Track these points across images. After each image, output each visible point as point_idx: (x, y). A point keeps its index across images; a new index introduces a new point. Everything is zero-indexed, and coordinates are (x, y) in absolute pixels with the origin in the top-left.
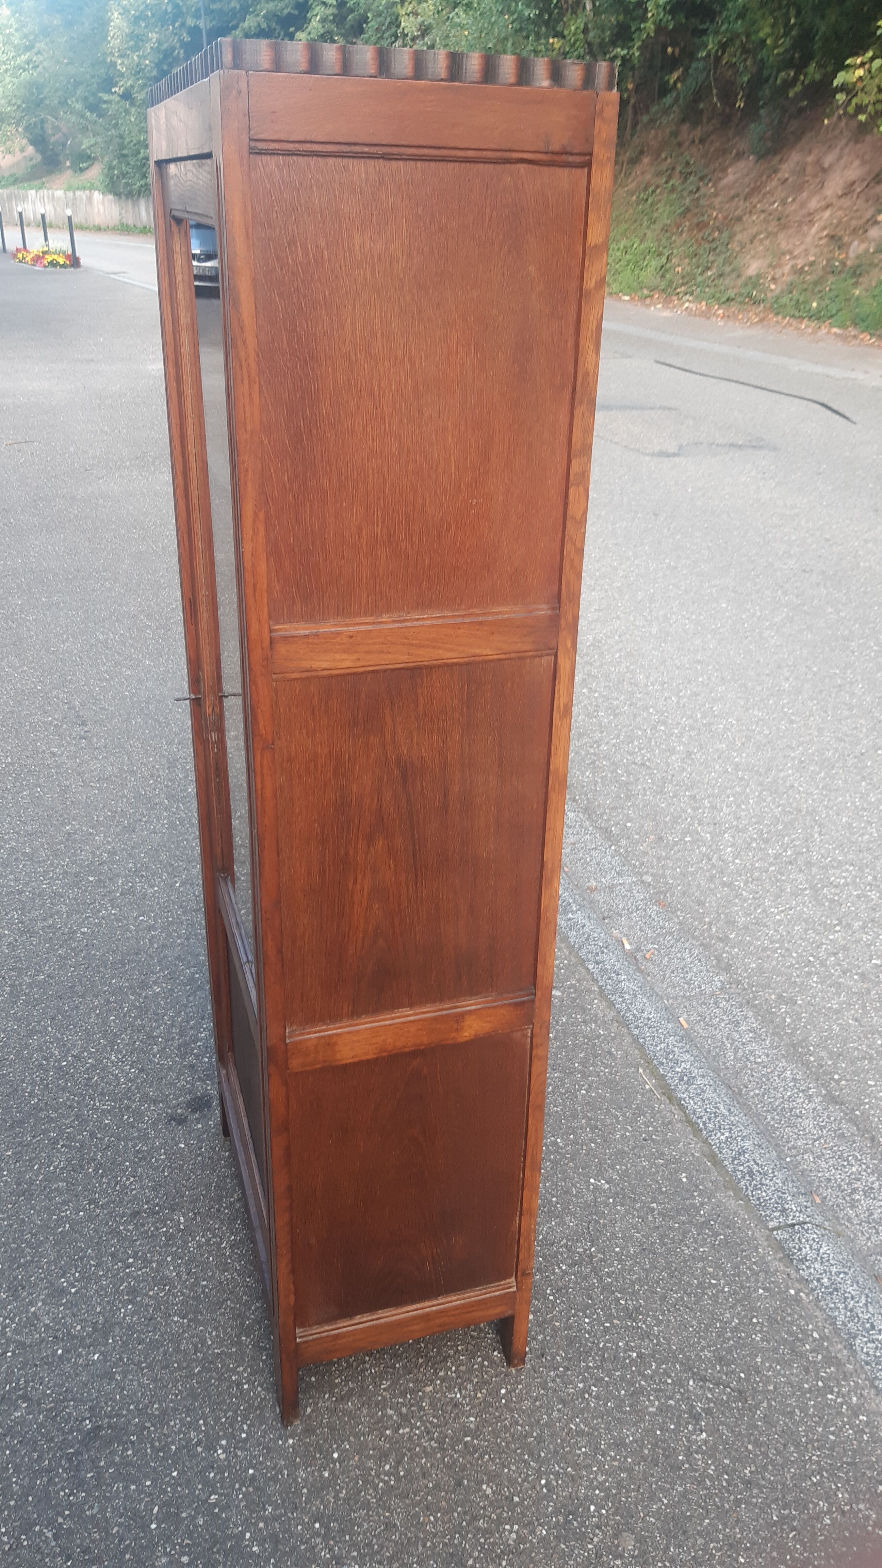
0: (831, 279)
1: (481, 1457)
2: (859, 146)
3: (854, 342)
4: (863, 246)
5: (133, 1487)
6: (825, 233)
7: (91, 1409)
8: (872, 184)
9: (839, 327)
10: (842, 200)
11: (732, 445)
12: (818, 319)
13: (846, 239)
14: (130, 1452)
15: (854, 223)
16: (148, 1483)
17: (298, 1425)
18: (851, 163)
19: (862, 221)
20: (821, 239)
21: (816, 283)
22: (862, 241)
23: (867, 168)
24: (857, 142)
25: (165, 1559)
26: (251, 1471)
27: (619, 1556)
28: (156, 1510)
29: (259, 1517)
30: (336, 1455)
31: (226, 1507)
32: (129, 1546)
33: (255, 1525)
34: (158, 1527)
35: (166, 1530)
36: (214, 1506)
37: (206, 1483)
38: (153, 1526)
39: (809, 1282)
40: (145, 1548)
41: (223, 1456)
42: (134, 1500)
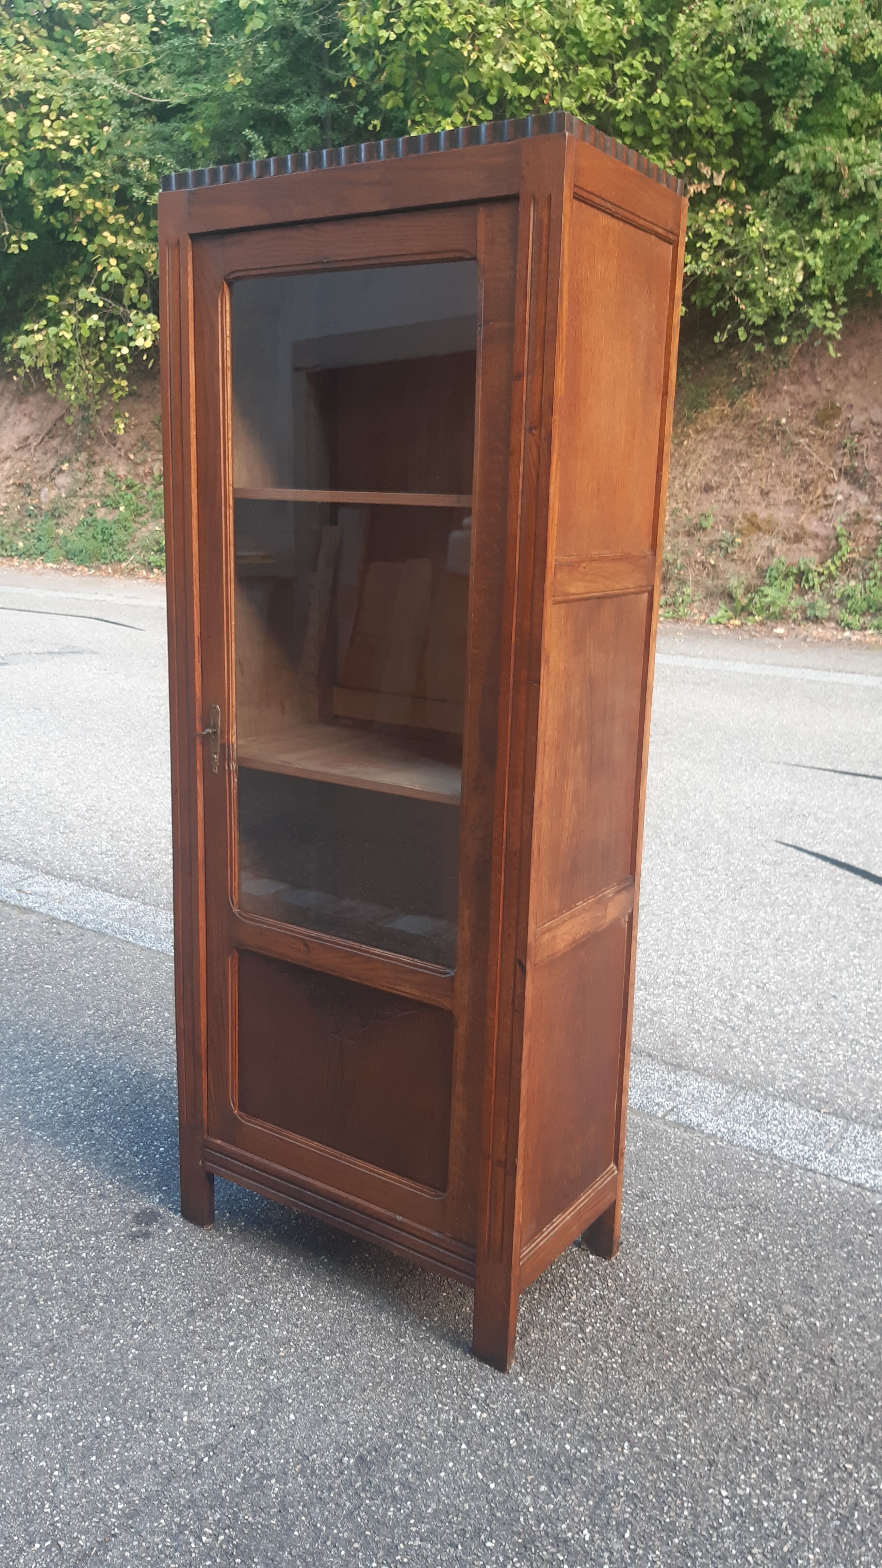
0: (29, 522)
1: (655, 1315)
2: (23, 406)
3: (75, 574)
4: (54, 493)
5: (443, 1474)
6: (11, 481)
7: (338, 1449)
8: (46, 439)
9: (54, 562)
10: (19, 454)
11: (50, 653)
12: (29, 556)
13: (34, 486)
14: (409, 1456)
15: (38, 473)
16: (451, 1464)
17: (514, 1366)
18: (20, 421)
19: (48, 470)
20: (7, 487)
21: (15, 526)
22: (52, 488)
23: (37, 425)
24: (20, 403)
25: (529, 1498)
26: (518, 1411)
27: (795, 1319)
28: (480, 1475)
29: (561, 1432)
30: (563, 1368)
31: (529, 1442)
32: (491, 1508)
33: (564, 1438)
34: (497, 1484)
35: (504, 1481)
36: (520, 1446)
37: (495, 1437)
38: (492, 1486)
39: (715, 1135)
40: (505, 1501)
41: (485, 1415)
42: (455, 1481)
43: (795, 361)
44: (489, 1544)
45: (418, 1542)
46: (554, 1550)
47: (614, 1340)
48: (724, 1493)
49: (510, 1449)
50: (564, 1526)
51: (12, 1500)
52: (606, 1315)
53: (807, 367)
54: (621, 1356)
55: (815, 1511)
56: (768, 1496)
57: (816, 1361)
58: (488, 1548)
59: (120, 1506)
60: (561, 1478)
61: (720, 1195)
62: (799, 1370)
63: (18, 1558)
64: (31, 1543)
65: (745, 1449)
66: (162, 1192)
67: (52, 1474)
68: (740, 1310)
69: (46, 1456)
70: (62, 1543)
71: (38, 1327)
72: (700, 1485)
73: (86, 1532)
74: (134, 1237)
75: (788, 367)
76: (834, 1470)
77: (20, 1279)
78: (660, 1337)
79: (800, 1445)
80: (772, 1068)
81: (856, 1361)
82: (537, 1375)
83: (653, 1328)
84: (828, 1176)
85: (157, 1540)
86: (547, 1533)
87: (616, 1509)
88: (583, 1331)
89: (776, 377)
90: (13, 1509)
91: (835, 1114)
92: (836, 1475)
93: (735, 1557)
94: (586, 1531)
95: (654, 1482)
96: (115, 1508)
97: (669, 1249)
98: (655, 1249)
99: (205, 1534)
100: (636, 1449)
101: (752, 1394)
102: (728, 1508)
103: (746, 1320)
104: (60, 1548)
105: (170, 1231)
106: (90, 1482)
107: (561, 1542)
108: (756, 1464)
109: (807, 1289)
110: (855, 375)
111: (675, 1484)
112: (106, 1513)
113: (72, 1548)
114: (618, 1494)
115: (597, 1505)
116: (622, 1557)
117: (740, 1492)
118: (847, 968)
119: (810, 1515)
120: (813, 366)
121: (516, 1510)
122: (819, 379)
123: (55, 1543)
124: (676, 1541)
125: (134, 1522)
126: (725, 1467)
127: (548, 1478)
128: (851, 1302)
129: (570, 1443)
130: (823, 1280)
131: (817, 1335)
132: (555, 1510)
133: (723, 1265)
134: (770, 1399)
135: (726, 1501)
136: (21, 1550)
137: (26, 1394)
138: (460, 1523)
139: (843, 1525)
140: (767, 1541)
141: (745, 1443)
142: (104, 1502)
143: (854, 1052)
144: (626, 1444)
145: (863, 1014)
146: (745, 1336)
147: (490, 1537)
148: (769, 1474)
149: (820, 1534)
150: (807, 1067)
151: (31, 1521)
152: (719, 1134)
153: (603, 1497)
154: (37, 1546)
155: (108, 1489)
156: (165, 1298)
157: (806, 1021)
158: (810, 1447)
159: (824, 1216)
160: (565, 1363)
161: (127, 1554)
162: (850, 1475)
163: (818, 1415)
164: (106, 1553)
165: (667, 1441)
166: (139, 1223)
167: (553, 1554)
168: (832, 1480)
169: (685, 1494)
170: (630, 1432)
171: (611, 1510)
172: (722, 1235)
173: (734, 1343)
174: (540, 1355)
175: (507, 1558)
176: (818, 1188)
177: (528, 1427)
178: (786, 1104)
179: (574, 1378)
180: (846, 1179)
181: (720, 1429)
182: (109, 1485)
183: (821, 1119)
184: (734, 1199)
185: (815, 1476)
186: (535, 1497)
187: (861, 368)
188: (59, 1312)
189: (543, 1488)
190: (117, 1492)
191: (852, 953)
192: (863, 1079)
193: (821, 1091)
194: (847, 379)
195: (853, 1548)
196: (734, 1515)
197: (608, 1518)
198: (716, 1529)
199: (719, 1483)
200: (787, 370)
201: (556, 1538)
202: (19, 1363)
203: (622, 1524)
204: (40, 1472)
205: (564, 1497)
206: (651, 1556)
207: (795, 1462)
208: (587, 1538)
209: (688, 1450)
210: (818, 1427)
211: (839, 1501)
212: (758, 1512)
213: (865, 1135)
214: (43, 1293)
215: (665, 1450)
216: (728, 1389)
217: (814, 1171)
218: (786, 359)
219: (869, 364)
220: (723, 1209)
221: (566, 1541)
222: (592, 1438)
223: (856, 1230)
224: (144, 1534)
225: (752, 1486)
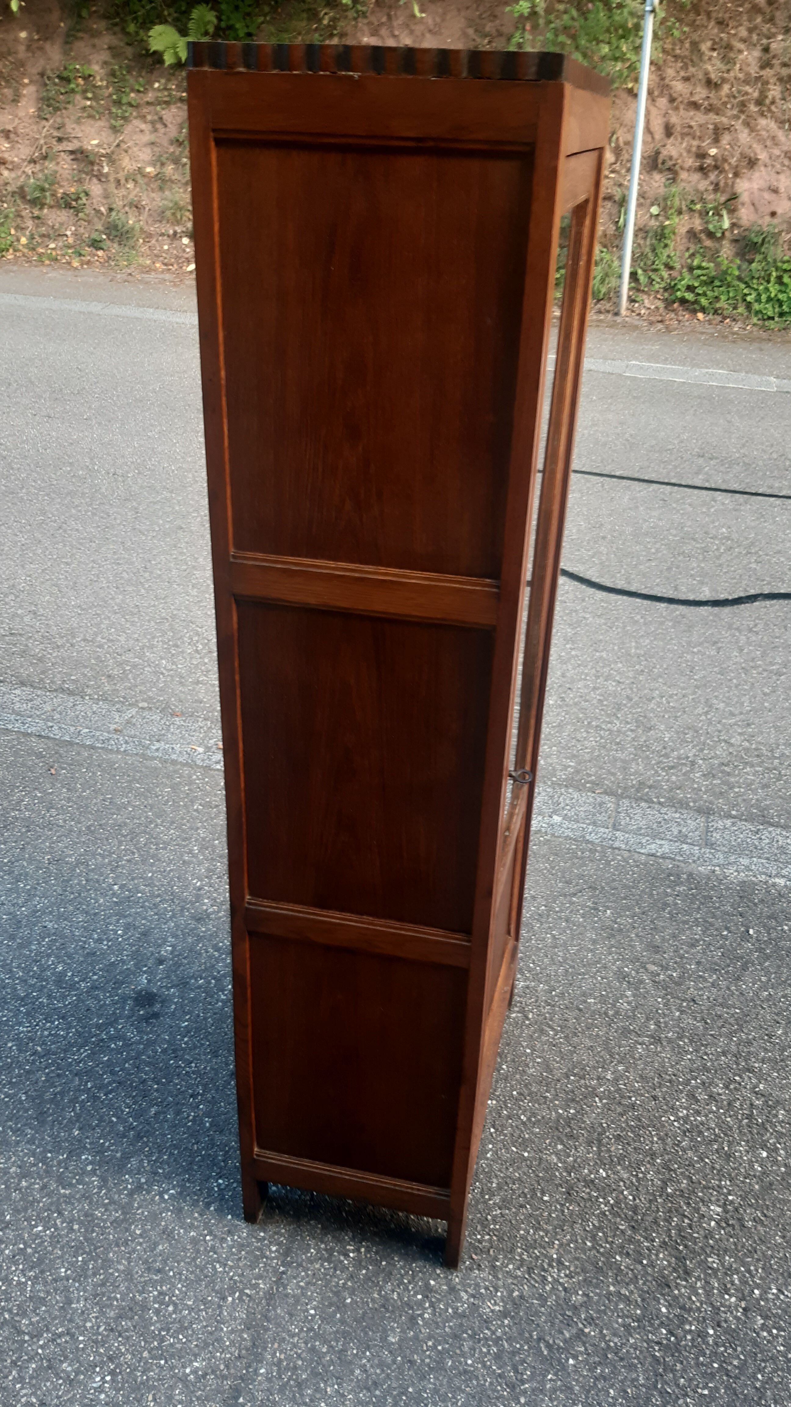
25: (553, 1157)
26: (515, 1093)
27: (659, 975)
28: (514, 1149)
29: (551, 1101)
30: (528, 1051)
31: (534, 1115)
32: (534, 1171)
33: (555, 1105)
34: (529, 1152)
35: (532, 1149)
36: (529, 1119)
37: (509, 1117)
38: (526, 1154)
39: (539, 831)
40: (540, 1164)
41: (494, 1102)
42: (500, 1158)
43: (373, 12)
44: (546, 1198)
45: (499, 1211)
46: (588, 1190)
47: (551, 1020)
48: (672, 1118)
49: (524, 1123)
50: (586, 1171)
51: (188, 1271)
52: (536, 1001)
53: (384, 19)
54: (562, 1032)
55: (730, 1116)
56: (698, 1113)
57: (685, 1004)
58: (546, 1201)
59: (274, 1249)
60: (566, 1136)
61: (567, 882)
62: (677, 1014)
63: (221, 1312)
64: (224, 1299)
65: (670, 1081)
66: (145, 972)
67: (205, 1240)
68: (621, 976)
69: (192, 1226)
70: (247, 1291)
71: (114, 1119)
72: (654, 1116)
73: (259, 1277)
74: (147, 1019)
75: (366, 17)
76: (730, 1084)
77: (72, 1081)
78: (580, 1010)
79: (701, 1071)
80: (549, 760)
81: (708, 998)
82: (513, 1061)
83: (572, 1004)
84: (629, 851)
85: (317, 1266)
86: (578, 1180)
87: (613, 1149)
88: (528, 1019)
89: (356, 26)
90: (192, 1277)
91: (605, 793)
92: (732, 1087)
93: (697, 1162)
94: (601, 1171)
95: (626, 1122)
96: (271, 1251)
97: (554, 936)
98: (544, 938)
99: (349, 1250)
100: (604, 1101)
101: (658, 1041)
102: (679, 1128)
103: (629, 982)
104: (248, 1295)
105: (173, 1007)
106: (239, 1237)
107: (589, 1183)
108: (682, 1092)
109: (656, 949)
110: (430, 31)
111: (640, 1120)
112: (267, 1258)
113: (258, 1293)
114: (608, 1137)
115: (600, 1151)
116: (632, 1182)
117: (681, 1114)
118: (569, 659)
119: (728, 1119)
120: (389, 17)
121: (550, 1168)
122: (397, 33)
123: (242, 1293)
124: (658, 1161)
125: (292, 1258)
126: (664, 1099)
127: (559, 1138)
128: (687, 952)
129: (561, 1108)
130: (663, 939)
131: (677, 984)
132: (575, 1161)
133: (594, 942)
134: (670, 1041)
135: (676, 1124)
136: (220, 1307)
137: (143, 1180)
138: (519, 1188)
139: (750, 1121)
140: (712, 1145)
141: (668, 1077)
142: (259, 1249)
143: (602, 738)
144: (597, 1099)
145: (595, 701)
146: (634, 995)
147: (543, 1193)
148: (692, 1097)
149: (740, 1132)
150: (574, 756)
151: (213, 1282)
152: (543, 830)
153: (599, 1141)
154: (230, 1299)
155: (256, 1238)
156: (205, 1068)
157: (558, 715)
158: (708, 1071)
159: (641, 886)
160: (527, 1047)
161: (302, 1284)
162: (740, 1084)
163: (703, 1045)
164: (285, 1288)
165: (620, 1089)
166: (143, 1006)
167: (589, 1193)
168: (730, 1090)
169: (649, 1126)
170: (594, 1089)
171: (609, 1151)
172: (583, 916)
173: (629, 1003)
174: (508, 1045)
175: (562, 1205)
176: (628, 863)
177: (526, 1103)
178: (570, 791)
179: (540, 1057)
180: (642, 851)
181: (649, 1072)
182: (255, 1234)
183: (599, 799)
184: (577, 884)
185: (720, 1091)
186: (557, 1154)
187: (435, 25)
188: (124, 1102)
189: (560, 1147)
190: (264, 1239)
191: (568, 646)
192: (615, 760)
193: (591, 775)
194: (423, 35)
195: (762, 1135)
196: (684, 1132)
197: (610, 1156)
198: (678, 1145)
199: (666, 1112)
200: (366, 21)
201: (585, 1181)
202: (119, 1155)
203: (621, 1159)
204: (194, 1241)
205: (576, 1149)
206: (649, 1176)
207: (703, 1083)
208: (604, 1175)
209: (636, 1092)
210: (706, 1054)
211: (741, 1105)
212: (697, 1126)
213: (632, 807)
214: (100, 1089)
215: (622, 1097)
216: (640, 1040)
217: (619, 849)
218: (364, 9)
219: (443, 20)
220: (575, 895)
221: (592, 1181)
222: (573, 1100)
223: (667, 895)
224: (304, 1264)
225: (686, 1108)
